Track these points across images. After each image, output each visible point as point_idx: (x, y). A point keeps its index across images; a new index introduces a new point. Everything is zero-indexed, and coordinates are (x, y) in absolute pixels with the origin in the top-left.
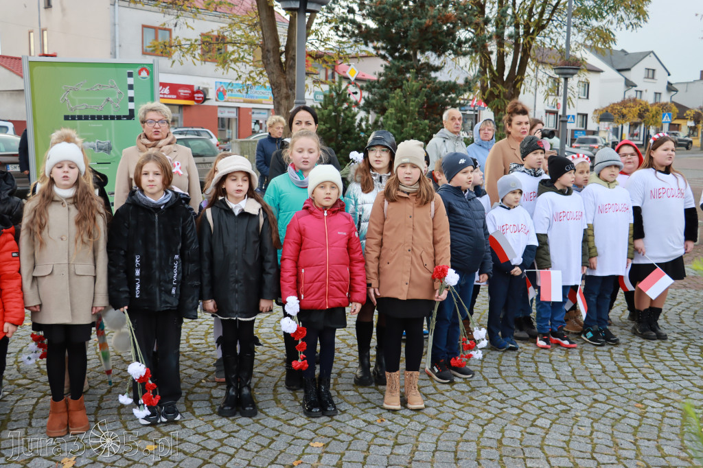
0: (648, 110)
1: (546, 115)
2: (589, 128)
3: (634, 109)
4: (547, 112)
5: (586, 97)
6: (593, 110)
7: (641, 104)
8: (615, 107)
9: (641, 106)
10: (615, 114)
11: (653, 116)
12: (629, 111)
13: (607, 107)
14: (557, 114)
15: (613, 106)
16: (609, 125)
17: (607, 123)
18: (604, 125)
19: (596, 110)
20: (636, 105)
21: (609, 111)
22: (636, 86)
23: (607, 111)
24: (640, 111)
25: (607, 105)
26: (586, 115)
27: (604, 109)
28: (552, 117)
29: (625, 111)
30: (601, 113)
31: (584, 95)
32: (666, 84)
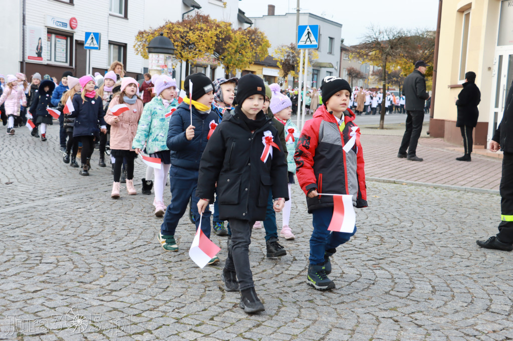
0: (228, 38)
1: (49, 39)
2: (129, 69)
3: (209, 34)
4: (51, 31)
5: (123, 15)
6: (137, 33)
7: (218, 26)
8: (176, 29)
9: (219, 30)
10: (174, 42)
11: (236, 52)
12: (200, 37)
13: (162, 28)
14: (72, 38)
15: (170, 28)
16: (166, 60)
17: (162, 56)
18: (155, 61)
19: (141, 33)
20: (211, 28)
21: (165, 35)
22: (199, 7)
23: (162, 35)
24: (218, 38)
25: (162, 24)
26: (125, 46)
27: (155, 31)
28: (62, 43)
29: (192, 36)
30: (151, 38)
31: (120, 12)
32: (237, 12)
